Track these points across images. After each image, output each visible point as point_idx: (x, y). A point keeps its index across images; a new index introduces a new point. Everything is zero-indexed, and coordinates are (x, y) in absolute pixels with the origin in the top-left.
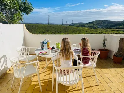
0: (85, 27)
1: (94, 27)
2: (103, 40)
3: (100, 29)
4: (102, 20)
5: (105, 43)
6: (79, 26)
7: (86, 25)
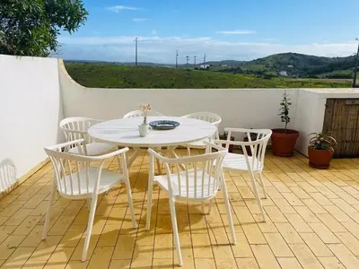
0: (241, 72)
1: (269, 73)
2: (283, 104)
3: (285, 79)
4: (290, 53)
5: (286, 113)
6: (226, 71)
7: (243, 69)
